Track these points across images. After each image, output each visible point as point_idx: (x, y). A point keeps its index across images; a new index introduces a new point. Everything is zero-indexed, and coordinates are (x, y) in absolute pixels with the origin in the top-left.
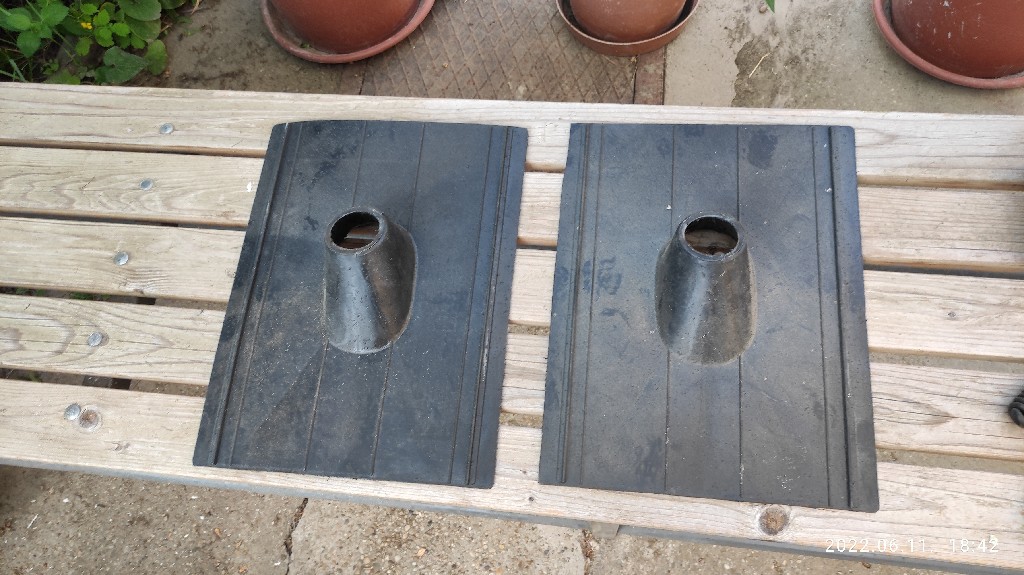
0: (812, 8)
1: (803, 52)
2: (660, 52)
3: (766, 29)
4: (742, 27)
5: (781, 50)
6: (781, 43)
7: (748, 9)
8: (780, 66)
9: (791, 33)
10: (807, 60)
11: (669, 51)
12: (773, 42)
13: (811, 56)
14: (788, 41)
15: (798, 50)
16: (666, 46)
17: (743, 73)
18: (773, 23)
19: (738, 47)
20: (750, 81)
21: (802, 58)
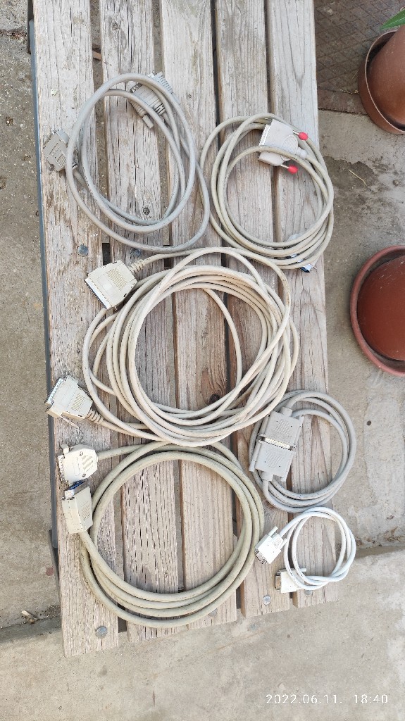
0: (398, 215)
1: (368, 207)
2: (363, 110)
3: (382, 184)
4: (383, 169)
5: (368, 193)
6: (373, 193)
7: (396, 173)
8: (358, 191)
9: (380, 200)
10: (363, 209)
11: (363, 117)
12: (373, 188)
13: (366, 211)
14: (376, 198)
15: (369, 203)
16: (367, 115)
17: (352, 166)
18: (387, 189)
19: (369, 164)
20: (346, 171)
21: (364, 206)
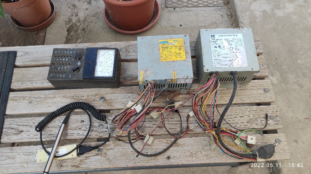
0: (90, 14)
1: (87, 27)
2: (44, 29)
3: (77, 21)
4: (70, 20)
5: (80, 27)
6: (80, 25)
7: (72, 15)
8: (80, 31)
9: (84, 22)
10: (87, 29)
11: (47, 29)
12: (78, 24)
13: (88, 28)
14: (83, 24)
15: (85, 26)
16: (46, 27)
17: (69, 34)
18: (79, 19)
19: (68, 26)
20: (71, 36)
21: (86, 28)
